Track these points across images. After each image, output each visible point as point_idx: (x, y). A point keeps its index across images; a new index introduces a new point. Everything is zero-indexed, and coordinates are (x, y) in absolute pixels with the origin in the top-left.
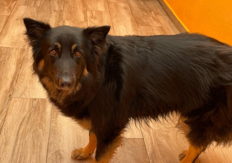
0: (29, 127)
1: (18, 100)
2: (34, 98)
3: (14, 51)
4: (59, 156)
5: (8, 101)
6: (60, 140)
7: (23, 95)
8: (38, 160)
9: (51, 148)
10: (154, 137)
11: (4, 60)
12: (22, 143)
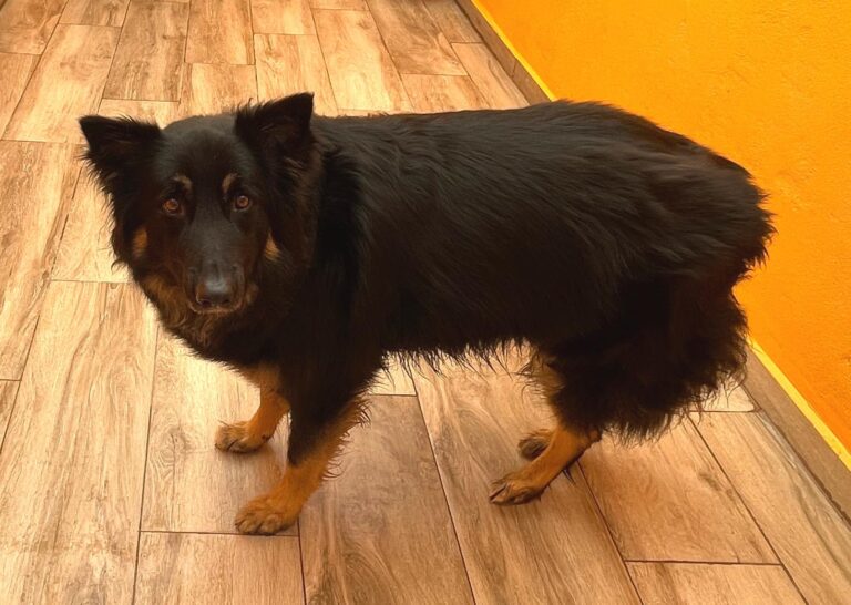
0: (97, 361)
2: (110, 280)
3: (55, 150)
4: (179, 440)
5: (39, 290)
6: (182, 399)
8: (124, 450)
9: (159, 419)
10: (446, 390)
11: (28, 176)
12: (78, 404)
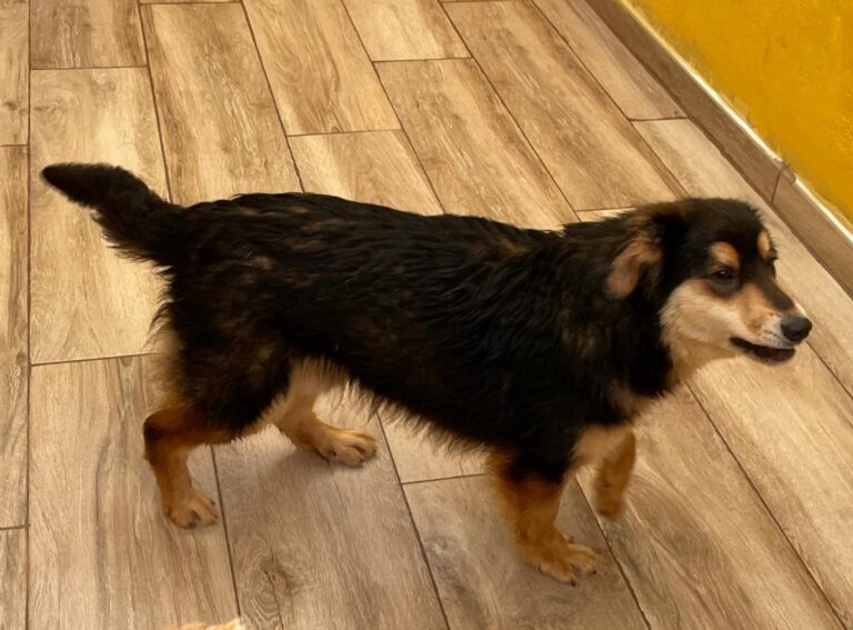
1: (60, 373)
7: (73, 349)
